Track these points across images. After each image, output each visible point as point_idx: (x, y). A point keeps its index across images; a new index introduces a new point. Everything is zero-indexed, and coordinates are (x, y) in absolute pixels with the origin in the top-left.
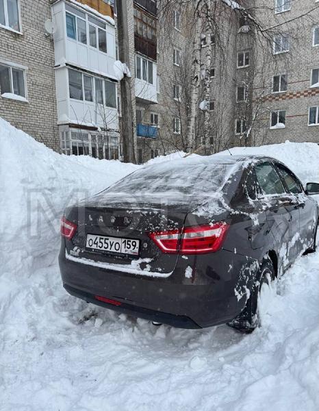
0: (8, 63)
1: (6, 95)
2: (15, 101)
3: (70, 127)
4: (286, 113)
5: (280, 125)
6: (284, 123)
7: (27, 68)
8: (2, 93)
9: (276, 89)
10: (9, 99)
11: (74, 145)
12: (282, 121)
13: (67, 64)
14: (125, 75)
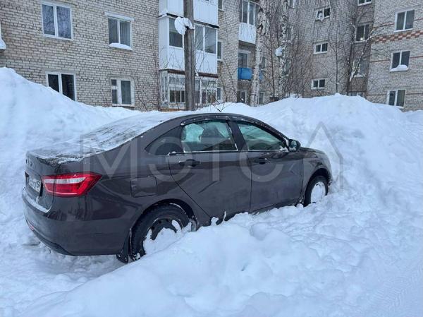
0: (116, 16)
1: (113, 45)
2: (121, 49)
3: (169, 72)
4: (411, 53)
5: (402, 67)
6: (407, 65)
7: (133, 20)
8: (110, 43)
9: (400, 27)
10: (116, 48)
11: (172, 89)
12: (405, 62)
13: (168, 14)
14: (187, 28)
